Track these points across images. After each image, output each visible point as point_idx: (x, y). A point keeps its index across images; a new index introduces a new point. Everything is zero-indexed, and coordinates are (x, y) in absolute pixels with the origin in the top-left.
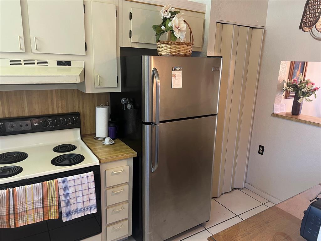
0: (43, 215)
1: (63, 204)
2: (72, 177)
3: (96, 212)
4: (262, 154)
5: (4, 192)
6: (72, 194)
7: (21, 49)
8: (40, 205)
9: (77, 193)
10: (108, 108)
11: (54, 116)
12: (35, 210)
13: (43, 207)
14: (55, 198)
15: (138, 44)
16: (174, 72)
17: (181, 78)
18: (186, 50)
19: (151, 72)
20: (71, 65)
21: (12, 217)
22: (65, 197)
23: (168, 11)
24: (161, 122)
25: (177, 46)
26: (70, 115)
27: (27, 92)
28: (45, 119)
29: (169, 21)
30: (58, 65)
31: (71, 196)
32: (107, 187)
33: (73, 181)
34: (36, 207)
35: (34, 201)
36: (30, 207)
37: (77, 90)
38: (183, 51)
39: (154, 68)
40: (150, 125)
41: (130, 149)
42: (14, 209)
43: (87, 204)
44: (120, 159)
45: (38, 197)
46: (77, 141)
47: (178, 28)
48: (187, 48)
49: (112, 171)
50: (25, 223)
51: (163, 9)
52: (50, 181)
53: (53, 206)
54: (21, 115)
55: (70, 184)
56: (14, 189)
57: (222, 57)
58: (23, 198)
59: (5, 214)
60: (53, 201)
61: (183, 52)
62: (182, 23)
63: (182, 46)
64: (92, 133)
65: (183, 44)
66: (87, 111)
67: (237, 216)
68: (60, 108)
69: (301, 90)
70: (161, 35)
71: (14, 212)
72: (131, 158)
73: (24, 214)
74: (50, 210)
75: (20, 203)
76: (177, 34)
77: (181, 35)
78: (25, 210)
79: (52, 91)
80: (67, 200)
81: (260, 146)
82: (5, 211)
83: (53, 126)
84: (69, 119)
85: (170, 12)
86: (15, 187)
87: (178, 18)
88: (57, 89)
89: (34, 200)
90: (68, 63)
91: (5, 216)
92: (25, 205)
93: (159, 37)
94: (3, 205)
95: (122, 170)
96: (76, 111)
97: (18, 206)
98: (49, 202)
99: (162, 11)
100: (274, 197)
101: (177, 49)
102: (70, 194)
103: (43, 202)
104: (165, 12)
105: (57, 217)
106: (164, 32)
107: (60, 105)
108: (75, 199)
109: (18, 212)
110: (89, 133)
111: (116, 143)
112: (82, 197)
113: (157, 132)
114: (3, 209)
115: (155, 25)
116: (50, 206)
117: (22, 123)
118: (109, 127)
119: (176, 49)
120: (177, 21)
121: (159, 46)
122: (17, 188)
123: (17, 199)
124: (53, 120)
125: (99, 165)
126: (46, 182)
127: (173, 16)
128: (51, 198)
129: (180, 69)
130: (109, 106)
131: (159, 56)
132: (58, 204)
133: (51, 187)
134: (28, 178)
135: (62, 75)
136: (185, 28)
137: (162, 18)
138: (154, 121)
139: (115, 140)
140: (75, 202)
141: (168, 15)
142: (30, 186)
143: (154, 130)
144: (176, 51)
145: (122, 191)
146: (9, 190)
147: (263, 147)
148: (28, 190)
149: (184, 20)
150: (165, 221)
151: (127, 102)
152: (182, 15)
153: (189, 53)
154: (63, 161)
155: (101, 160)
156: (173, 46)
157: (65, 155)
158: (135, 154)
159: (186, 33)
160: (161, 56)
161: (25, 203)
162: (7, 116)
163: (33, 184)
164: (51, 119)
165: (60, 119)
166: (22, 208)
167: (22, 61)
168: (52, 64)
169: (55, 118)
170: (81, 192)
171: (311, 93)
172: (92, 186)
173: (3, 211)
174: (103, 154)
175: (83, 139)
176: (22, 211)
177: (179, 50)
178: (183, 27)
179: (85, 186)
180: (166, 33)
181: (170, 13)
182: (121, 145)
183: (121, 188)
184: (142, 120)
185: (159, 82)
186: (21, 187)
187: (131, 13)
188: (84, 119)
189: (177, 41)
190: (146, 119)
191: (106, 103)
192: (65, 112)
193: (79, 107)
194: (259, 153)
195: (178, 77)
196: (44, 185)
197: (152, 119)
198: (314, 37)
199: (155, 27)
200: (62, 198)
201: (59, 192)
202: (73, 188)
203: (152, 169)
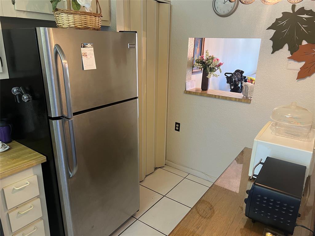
4: (178, 130)
16: (83, 50)
18: (94, 23)
19: (53, 50)
24: (75, 114)
25: (83, 17)
32: (10, 209)
38: (91, 23)
39: (55, 45)
40: (61, 120)
41: (35, 153)
44: (22, 170)
48: (96, 20)
49: (13, 187)
57: (136, 32)
61: (91, 25)
63: (89, 16)
65: (90, 14)
67: (164, 196)
69: (208, 66)
72: (38, 164)
76: (81, 1)
77: (85, 3)
81: (176, 123)
93: (56, 4)
95: (27, 183)
100: (193, 169)
101: (83, 20)
111: (12, 149)
113: (71, 128)
119: (81, 21)
121: (58, 16)
129: (90, 45)
131: (59, 28)
138: (65, 114)
139: (10, 144)
143: (66, 125)
144: (81, 23)
145: (32, 208)
147: (179, 124)
150: (93, 227)
151: (22, 93)
153: (98, 27)
156: (77, 17)
158: (44, 159)
171: (216, 69)
177: (85, 22)
182: (21, 150)
183: (29, 205)
184: (48, 114)
185: (66, 63)
189: (81, 10)
190: (54, 113)
194: (176, 130)
195: (90, 56)
197: (62, 112)
198: (218, 13)
203: (70, 173)
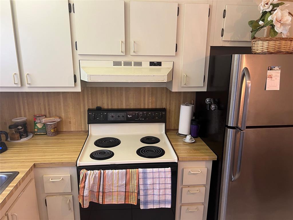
0: (125, 198)
1: (142, 193)
2: (151, 169)
3: (170, 207)
5: (97, 173)
6: (150, 185)
7: (122, 52)
8: (123, 189)
9: (155, 185)
10: (193, 106)
11: (145, 110)
12: (119, 192)
13: (125, 192)
14: (135, 186)
15: (229, 42)
16: (269, 72)
17: (279, 78)
18: (289, 47)
20: (161, 66)
21: (101, 194)
22: (144, 187)
23: (269, 4)
24: (247, 127)
25: (278, 42)
26: (158, 110)
27: (126, 88)
28: (137, 112)
29: (269, 14)
30: (150, 66)
31: (149, 187)
32: (184, 185)
33: (152, 173)
34: (120, 190)
35: (119, 185)
36: (115, 189)
37: (166, 88)
38: (285, 47)
39: (244, 68)
40: (235, 130)
41: (210, 151)
42: (103, 188)
43: (162, 198)
44: (198, 160)
45: (122, 182)
46: (162, 135)
47: (279, 21)
48: (291, 44)
49: (190, 170)
50: (110, 202)
51: (263, 2)
52: (132, 169)
53: (134, 193)
54: (120, 107)
55: (149, 176)
56: (105, 171)
58: (111, 180)
59: (96, 191)
60: (134, 188)
61: (284, 49)
62: (286, 16)
63: (284, 41)
64: (176, 128)
65: (285, 39)
66: (173, 108)
68: (150, 104)
70: (257, 31)
71: (103, 191)
72: (210, 160)
73: (110, 194)
74: (131, 195)
75: (108, 184)
76: (278, 29)
77: (283, 30)
78: (111, 191)
79: (145, 88)
80: (146, 190)
82: (96, 188)
83: (143, 119)
84: (157, 114)
85: (271, 4)
86: (105, 170)
87: (282, 10)
88: (149, 86)
89: (119, 183)
90: (159, 64)
91: (96, 193)
92: (112, 186)
93: (255, 33)
94: (95, 183)
95: (199, 172)
96: (163, 108)
97: (106, 186)
98: (130, 188)
99: (262, 5)
101: (277, 45)
102: (148, 185)
103: (126, 187)
104: (265, 5)
105: (135, 203)
106: (263, 27)
107: (150, 101)
108: (152, 191)
109: (106, 191)
110: (173, 128)
111: (197, 143)
112: (158, 190)
114: (95, 186)
115: (251, 21)
116: (131, 192)
117: (119, 114)
118: (192, 126)
119: (275, 46)
120: (280, 14)
121: (254, 43)
122: (107, 171)
123: (106, 181)
124: (143, 114)
125: (177, 162)
126: (129, 170)
127: (275, 8)
128: (132, 185)
129: (278, 68)
130: (193, 104)
131: (253, 54)
132: (137, 192)
133: (133, 175)
134: (116, 164)
135: (152, 75)
136: (290, 21)
137: (261, 12)
138: (239, 125)
139: (196, 139)
140: (152, 193)
141: (269, 8)
142: (117, 171)
143: (238, 135)
144: (274, 48)
145: (198, 192)
146: (101, 171)
148: (115, 174)
149: (289, 12)
151: (211, 103)
152: (287, 7)
154: (146, 152)
155: (179, 158)
156: (272, 43)
157: (149, 147)
158: (215, 157)
159: (290, 26)
160: (255, 54)
161: (112, 185)
162: (110, 108)
163: (119, 170)
164: (142, 113)
165: (149, 113)
166: (109, 188)
167: (123, 62)
168: (146, 64)
169: (145, 112)
170: (158, 185)
172: (168, 182)
173: (95, 188)
174: (182, 152)
175: (167, 134)
176: (109, 191)
177: (279, 47)
178: (287, 20)
179: (162, 181)
180: (265, 28)
181: (271, 6)
182: (202, 145)
183: (197, 188)
184: (225, 123)
185: (249, 83)
186: (110, 170)
187: (225, 10)
188: (170, 115)
189: (277, 36)
190: (231, 123)
191: (191, 101)
192: (154, 107)
193: (166, 104)
195: (275, 78)
196: (128, 172)
197: (237, 124)
199: (251, 23)
200: (141, 187)
201: (139, 181)
202: (151, 180)
203: (233, 177)
